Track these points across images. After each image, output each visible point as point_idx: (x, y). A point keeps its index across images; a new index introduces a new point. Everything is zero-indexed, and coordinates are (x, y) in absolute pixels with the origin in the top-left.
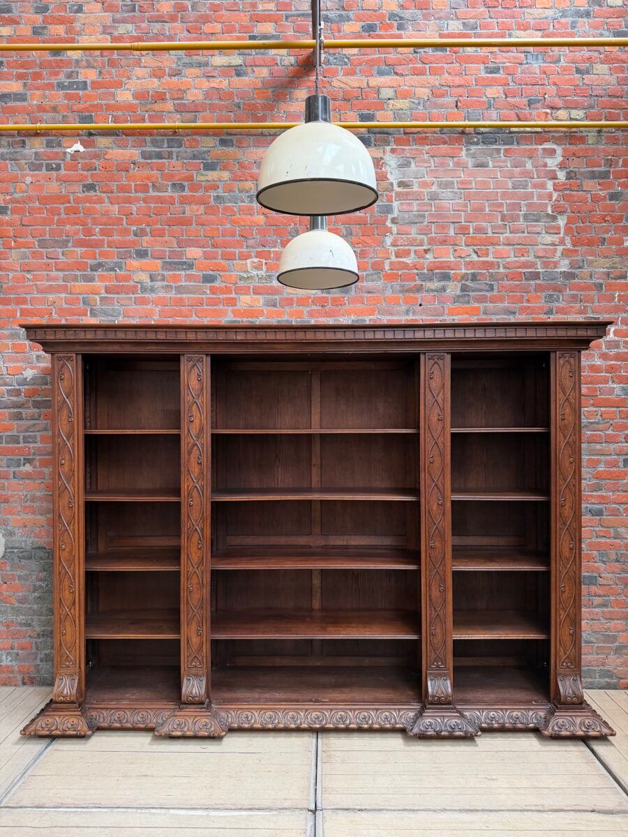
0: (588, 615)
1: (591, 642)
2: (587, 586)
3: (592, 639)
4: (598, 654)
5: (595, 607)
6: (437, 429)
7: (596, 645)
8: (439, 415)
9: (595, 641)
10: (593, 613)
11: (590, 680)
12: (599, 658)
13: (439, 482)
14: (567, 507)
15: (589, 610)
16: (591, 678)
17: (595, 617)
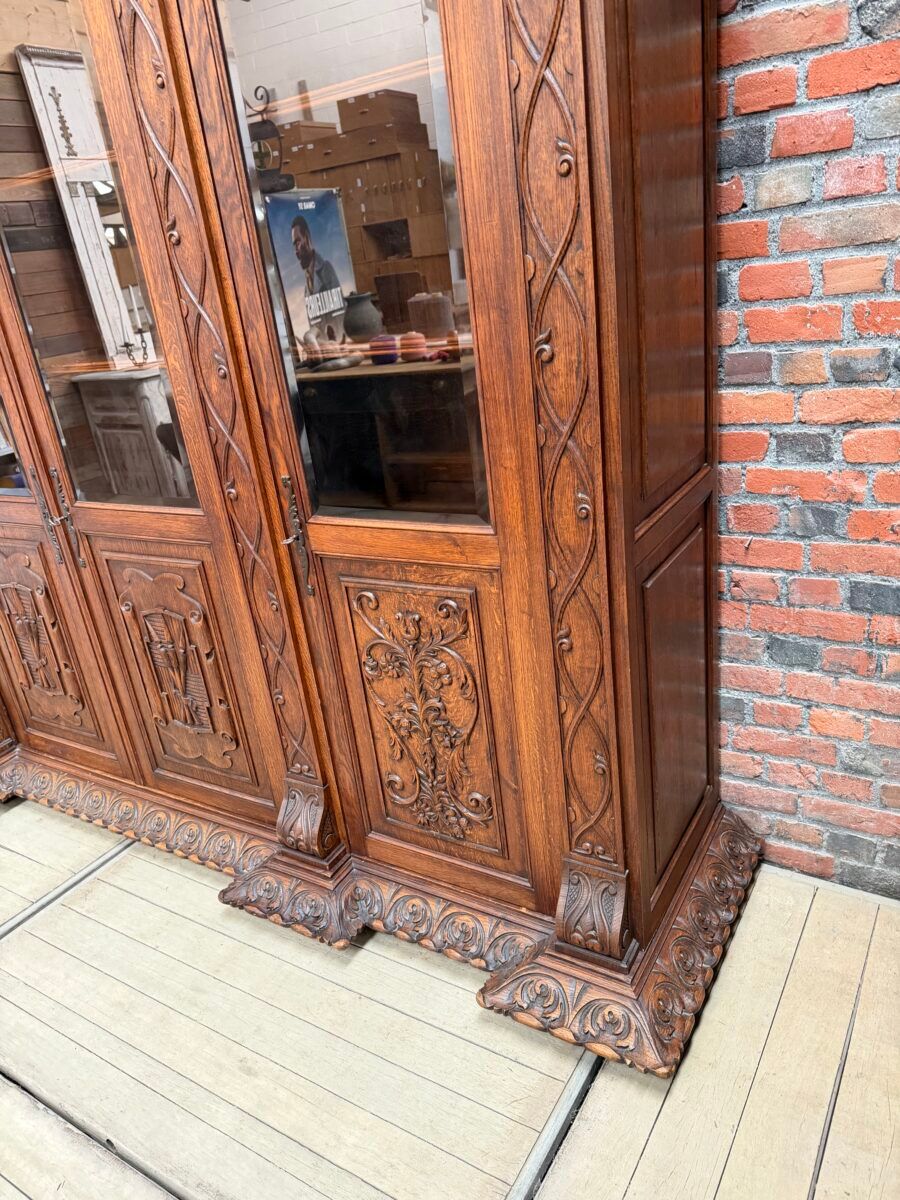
0: (860, 698)
1: (866, 772)
2: (867, 616)
3: (868, 764)
4: (885, 807)
5: (888, 679)
6: (163, 123)
7: (881, 782)
8: (155, 66)
9: (877, 769)
10: (878, 697)
11: (853, 862)
12: (888, 817)
13: (207, 303)
14: (559, 364)
15: (866, 683)
16: (858, 858)
17: (884, 707)
